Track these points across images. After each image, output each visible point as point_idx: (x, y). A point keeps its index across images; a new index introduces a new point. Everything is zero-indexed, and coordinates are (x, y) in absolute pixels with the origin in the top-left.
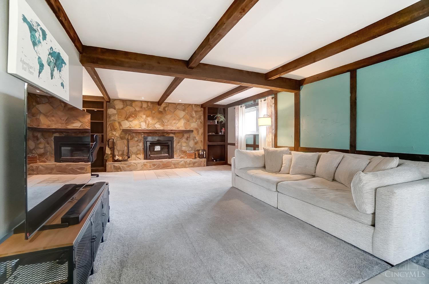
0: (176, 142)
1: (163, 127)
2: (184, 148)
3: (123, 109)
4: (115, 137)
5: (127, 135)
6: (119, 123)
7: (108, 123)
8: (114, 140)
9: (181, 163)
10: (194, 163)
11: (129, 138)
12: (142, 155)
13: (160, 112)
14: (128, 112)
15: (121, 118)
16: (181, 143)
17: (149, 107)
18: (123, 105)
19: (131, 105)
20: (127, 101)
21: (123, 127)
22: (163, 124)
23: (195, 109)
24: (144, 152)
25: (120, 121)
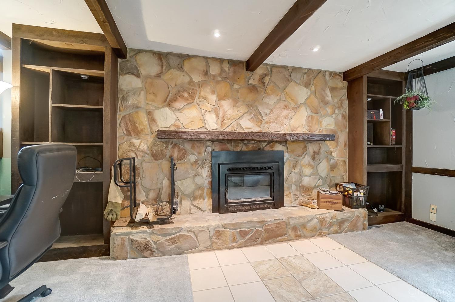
0: (290, 166)
1: (260, 127)
2: (306, 181)
3: (158, 76)
4: (138, 153)
5: (170, 146)
6: (149, 114)
7: (120, 115)
8: (136, 159)
9: (310, 224)
10: (341, 223)
11: (175, 155)
12: (206, 200)
13: (253, 89)
14: (173, 85)
15: (153, 101)
16: (301, 169)
17: (224, 75)
18: (160, 68)
19: (181, 68)
20: (171, 56)
21: (158, 126)
22: (258, 118)
23: (331, 83)
24: (213, 192)
25: (150, 108)
